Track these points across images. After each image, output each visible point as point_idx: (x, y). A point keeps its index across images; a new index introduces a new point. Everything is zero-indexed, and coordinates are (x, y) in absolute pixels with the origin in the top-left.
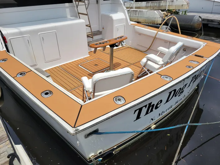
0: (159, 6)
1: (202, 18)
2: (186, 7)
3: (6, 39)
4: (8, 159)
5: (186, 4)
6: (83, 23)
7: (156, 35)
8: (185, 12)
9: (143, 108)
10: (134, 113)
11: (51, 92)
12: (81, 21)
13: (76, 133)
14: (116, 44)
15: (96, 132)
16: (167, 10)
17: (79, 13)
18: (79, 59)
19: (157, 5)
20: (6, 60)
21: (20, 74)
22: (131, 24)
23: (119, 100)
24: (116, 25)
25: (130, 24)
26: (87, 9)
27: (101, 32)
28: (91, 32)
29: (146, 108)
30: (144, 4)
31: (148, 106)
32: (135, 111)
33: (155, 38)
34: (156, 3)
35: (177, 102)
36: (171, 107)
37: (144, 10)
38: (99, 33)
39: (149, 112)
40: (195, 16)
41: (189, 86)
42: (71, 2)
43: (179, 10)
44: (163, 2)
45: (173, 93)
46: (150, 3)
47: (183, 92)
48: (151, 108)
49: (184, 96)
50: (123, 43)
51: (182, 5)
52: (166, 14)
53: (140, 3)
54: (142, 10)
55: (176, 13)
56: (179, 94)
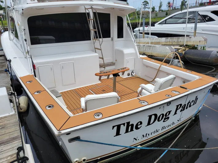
0: (178, 42)
2: (204, 43)
3: (35, 66)
4: (17, 151)
5: (204, 40)
6: (96, 56)
7: (160, 68)
8: (204, 47)
9: (121, 125)
10: (113, 129)
11: (53, 106)
12: (97, 54)
13: (59, 135)
14: (118, 73)
15: (77, 139)
16: (185, 45)
17: (95, 48)
18: (91, 85)
19: (176, 41)
20: (31, 82)
21: (37, 92)
22: (141, 58)
23: (98, 115)
24: (126, 58)
25: (139, 58)
26: (100, 45)
27: (115, 63)
28: (104, 63)
29: (124, 126)
30: (163, 39)
31: (126, 124)
32: (114, 127)
33: (159, 70)
34: (175, 39)
35: (163, 128)
36: (157, 131)
37: (157, 46)
38: (112, 64)
39: (129, 130)
40: (213, 51)
41: (175, 113)
42: (90, 40)
43: (197, 45)
44: (181, 39)
45: (153, 117)
46: (169, 39)
47: (168, 118)
48: (130, 127)
49: (173, 123)
50: (133, 74)
51: (200, 41)
52: (184, 49)
53: (159, 38)
54: (155, 45)
55: (194, 48)
56: (163, 120)
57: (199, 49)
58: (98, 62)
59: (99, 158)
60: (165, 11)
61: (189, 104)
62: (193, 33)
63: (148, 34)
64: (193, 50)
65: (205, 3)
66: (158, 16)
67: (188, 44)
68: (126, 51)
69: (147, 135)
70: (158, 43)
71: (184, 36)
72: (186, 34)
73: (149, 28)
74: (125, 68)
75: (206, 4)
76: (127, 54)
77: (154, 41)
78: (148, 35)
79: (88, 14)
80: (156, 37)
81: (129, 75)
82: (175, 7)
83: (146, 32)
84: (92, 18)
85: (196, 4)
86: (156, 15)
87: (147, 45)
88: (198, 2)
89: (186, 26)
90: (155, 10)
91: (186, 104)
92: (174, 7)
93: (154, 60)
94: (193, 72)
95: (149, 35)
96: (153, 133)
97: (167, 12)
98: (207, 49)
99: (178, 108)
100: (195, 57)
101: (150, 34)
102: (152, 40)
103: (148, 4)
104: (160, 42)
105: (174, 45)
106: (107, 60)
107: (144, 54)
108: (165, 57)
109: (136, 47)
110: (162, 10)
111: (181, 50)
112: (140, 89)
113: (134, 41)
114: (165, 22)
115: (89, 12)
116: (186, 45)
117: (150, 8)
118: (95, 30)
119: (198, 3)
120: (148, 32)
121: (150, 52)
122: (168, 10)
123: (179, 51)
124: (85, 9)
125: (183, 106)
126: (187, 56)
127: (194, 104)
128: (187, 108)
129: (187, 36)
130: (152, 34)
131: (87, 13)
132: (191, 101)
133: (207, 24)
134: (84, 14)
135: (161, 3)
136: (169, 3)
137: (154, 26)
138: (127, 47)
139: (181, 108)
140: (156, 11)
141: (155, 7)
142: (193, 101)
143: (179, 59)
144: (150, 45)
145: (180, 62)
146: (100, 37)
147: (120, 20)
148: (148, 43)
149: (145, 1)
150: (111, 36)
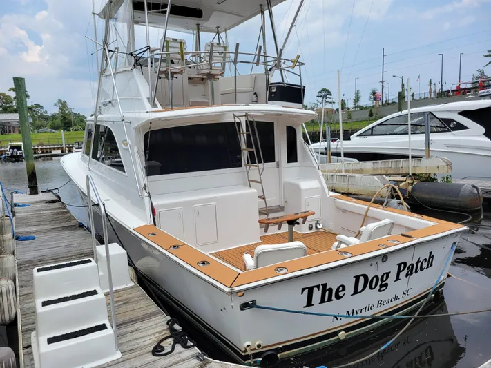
0: (397, 168)
1: (479, 188)
2: (446, 169)
3: (155, 211)
5: (445, 164)
7: (367, 212)
8: (447, 178)
9: (314, 289)
10: (302, 294)
11: (208, 262)
12: (253, 190)
13: (231, 293)
14: (296, 219)
16: (410, 174)
17: (249, 181)
18: (245, 245)
19: (393, 166)
21: (174, 247)
22: (331, 196)
23: (281, 270)
24: (305, 197)
25: (328, 196)
26: (260, 175)
27: (283, 207)
28: (266, 207)
29: (319, 290)
30: (369, 164)
31: (321, 287)
32: (303, 290)
33: (365, 216)
34: (391, 164)
35: (380, 303)
36: (370, 308)
37: (357, 175)
38: (280, 209)
39: (326, 299)
40: (464, 184)
41: (398, 279)
42: (241, 166)
43: (435, 175)
44: (402, 163)
45: (362, 280)
46: (380, 164)
47: (386, 285)
48: (327, 293)
49: (396, 297)
50: (318, 225)
51: (438, 167)
52: (409, 181)
53: (361, 162)
54: (353, 175)
55: (429, 179)
56: (378, 287)
57: (439, 181)
58: (257, 204)
59: (280, 346)
60: (366, 108)
61: (420, 264)
62: (425, 152)
63: (338, 154)
64: (427, 184)
65: (449, 92)
66: (355, 117)
67: (417, 172)
68: (305, 185)
69: (355, 312)
70: (360, 171)
71: (407, 157)
72: (410, 154)
73: (340, 143)
74: (308, 211)
75: (451, 94)
76: (306, 190)
77: (351, 167)
78: (339, 158)
79: (239, 124)
80: (355, 161)
81: (310, 228)
82: (386, 101)
83: (335, 151)
84: (245, 131)
85: (430, 95)
86: (350, 117)
87: (339, 174)
88: (433, 90)
89: (410, 139)
90: (347, 106)
91: (414, 263)
92: (384, 100)
93: (355, 200)
94: (424, 216)
95: (340, 156)
96: (363, 311)
97: (371, 111)
98: (455, 181)
99: (402, 269)
100: (432, 197)
101: (342, 155)
102: (346, 165)
103: (331, 95)
104: (362, 170)
105: (391, 174)
106: (272, 201)
107: (334, 190)
108: (373, 196)
109: (322, 177)
110: (360, 106)
111: (404, 183)
112: (336, 243)
113: (317, 167)
114: (372, 133)
115: (240, 121)
116: (412, 174)
117: (334, 103)
118: (251, 150)
119: (435, 92)
120: (338, 151)
121: (344, 187)
122: (373, 107)
123: (401, 185)
124: (235, 116)
125: (409, 267)
126: (416, 195)
127: (428, 267)
128: (416, 272)
129: (413, 157)
130: (347, 155)
131: (237, 122)
132: (421, 260)
133: (455, 135)
134: (232, 124)
135: (357, 93)
136: (374, 93)
137: (349, 139)
138: (305, 177)
139: (406, 271)
140: (348, 109)
141: (346, 102)
142: (425, 260)
143: (399, 199)
144: (343, 174)
145: (402, 204)
146: (260, 162)
147: (291, 133)
148: (340, 171)
149: (323, 90)
150: (276, 160)
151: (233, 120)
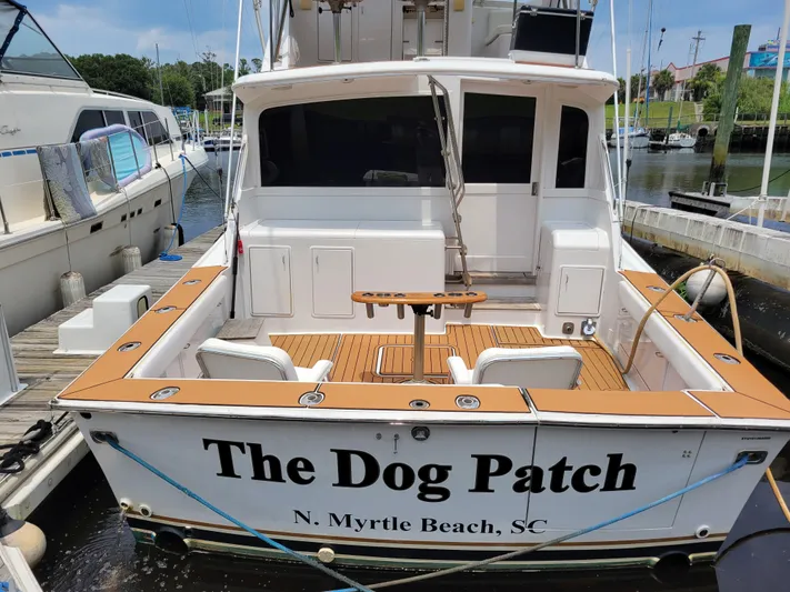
9: (232, 447)
10: (206, 448)
15: (111, 438)
22: (621, 272)
24: (559, 265)
25: (617, 270)
26: (457, 207)
27: (535, 278)
29: (243, 452)
32: (206, 441)
35: (431, 525)
36: (399, 525)
41: (483, 488)
45: (358, 461)
47: (442, 492)
49: (488, 528)
50: (586, 328)
56: (414, 489)
59: (188, 527)
61: (570, 473)
68: (564, 238)
69: (353, 520)
91: (544, 467)
96: (379, 526)
99: (492, 470)
109: (616, 226)
113: (611, 203)
115: (447, 94)
125: (522, 472)
131: (439, 97)
132: (574, 465)
134: (426, 100)
139: (513, 477)
142: (594, 468)
150: (533, 179)
151: (428, 92)
